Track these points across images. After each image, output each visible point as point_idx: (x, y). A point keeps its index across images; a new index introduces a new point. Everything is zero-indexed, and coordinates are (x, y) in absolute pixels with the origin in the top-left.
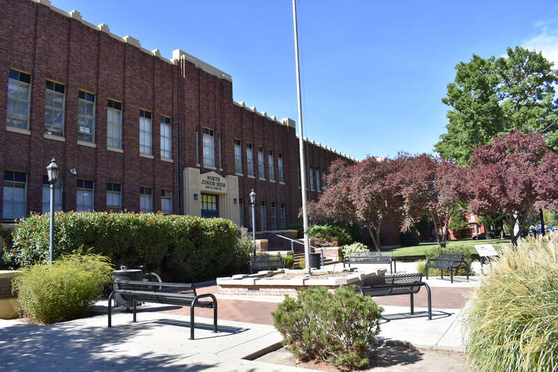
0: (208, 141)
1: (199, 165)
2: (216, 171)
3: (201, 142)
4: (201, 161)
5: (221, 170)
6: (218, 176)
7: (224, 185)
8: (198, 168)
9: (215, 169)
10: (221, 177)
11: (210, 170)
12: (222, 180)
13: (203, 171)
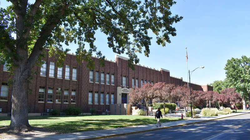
0: (124, 79)
1: (121, 86)
2: (126, 87)
3: (122, 79)
4: (122, 85)
5: (128, 87)
6: (127, 88)
7: (128, 91)
8: (121, 87)
9: (126, 86)
10: (128, 89)
11: (124, 87)
12: (128, 90)
13: (122, 87)
